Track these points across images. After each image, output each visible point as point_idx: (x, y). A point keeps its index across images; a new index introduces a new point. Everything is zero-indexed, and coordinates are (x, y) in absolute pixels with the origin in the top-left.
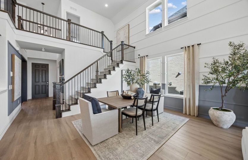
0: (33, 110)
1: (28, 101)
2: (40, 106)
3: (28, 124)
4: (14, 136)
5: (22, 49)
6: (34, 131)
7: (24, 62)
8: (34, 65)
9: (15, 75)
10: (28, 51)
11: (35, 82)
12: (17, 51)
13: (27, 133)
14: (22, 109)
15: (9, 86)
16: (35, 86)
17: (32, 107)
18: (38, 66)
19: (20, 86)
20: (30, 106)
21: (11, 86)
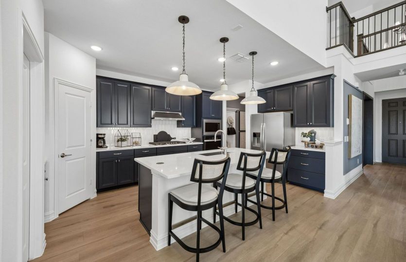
0: (380, 180)
1: (375, 164)
2: (395, 177)
3: (368, 196)
4: (349, 202)
5: (363, 83)
6: (376, 210)
7: (368, 101)
8: (386, 104)
9: (352, 123)
10: (375, 82)
11: (389, 133)
12: (356, 89)
13: (365, 208)
14: (363, 174)
15: (345, 137)
16: (389, 140)
17: (380, 175)
18: (394, 104)
19: (360, 138)
20: (376, 173)
21: (347, 137)
